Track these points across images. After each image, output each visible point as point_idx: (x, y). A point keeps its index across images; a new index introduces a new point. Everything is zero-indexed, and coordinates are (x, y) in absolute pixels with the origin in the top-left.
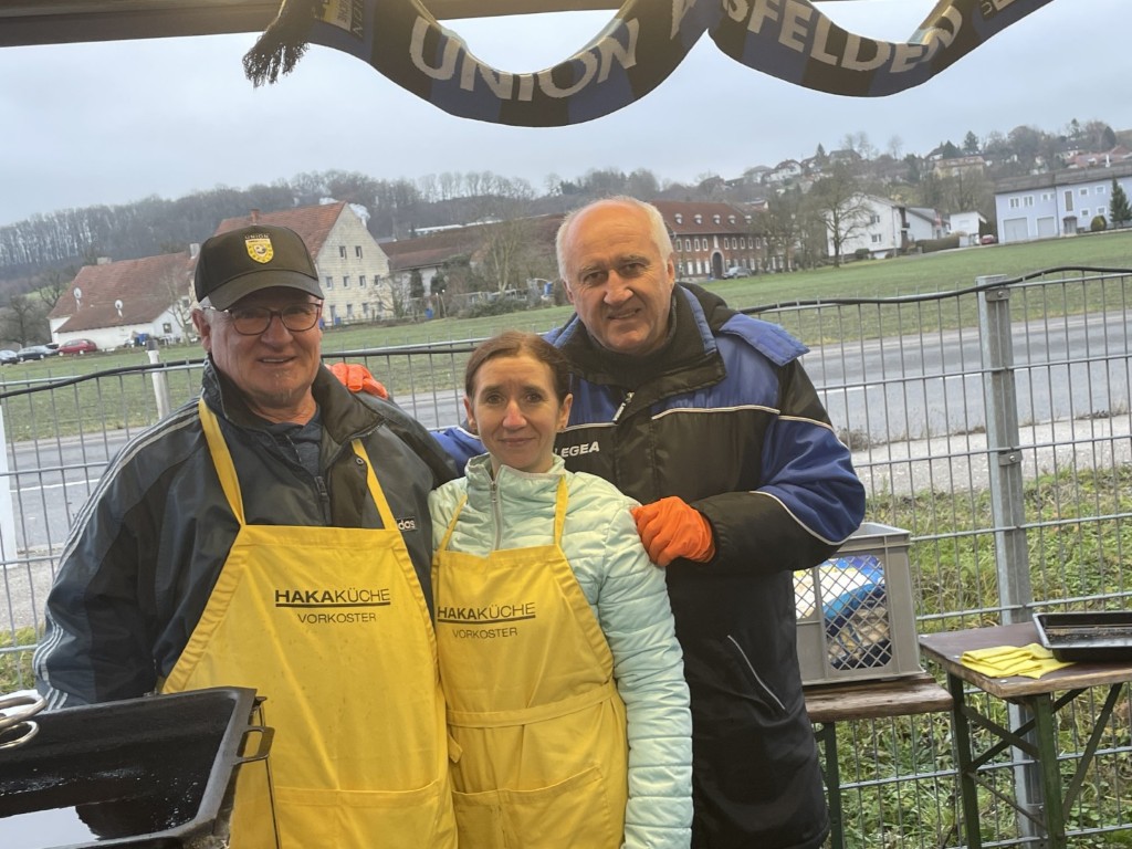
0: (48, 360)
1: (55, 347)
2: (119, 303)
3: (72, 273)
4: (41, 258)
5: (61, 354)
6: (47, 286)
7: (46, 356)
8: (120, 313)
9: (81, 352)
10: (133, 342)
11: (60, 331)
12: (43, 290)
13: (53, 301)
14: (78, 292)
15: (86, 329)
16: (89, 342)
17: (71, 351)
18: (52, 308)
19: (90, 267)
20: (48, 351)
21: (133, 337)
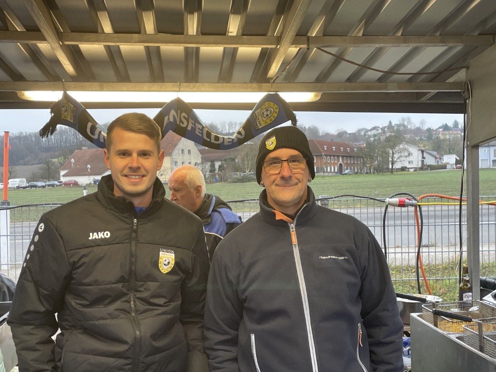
0: (58, 187)
1: (61, 182)
2: (89, 166)
3: (72, 152)
4: (60, 144)
5: (63, 185)
6: (61, 156)
7: (57, 185)
8: (89, 170)
9: (72, 185)
10: (93, 182)
11: (64, 176)
12: (59, 158)
13: (63, 163)
14: (73, 160)
15: (74, 176)
16: (75, 181)
17: (67, 184)
18: (62, 166)
19: (78, 150)
20: (58, 184)
21: (93, 181)
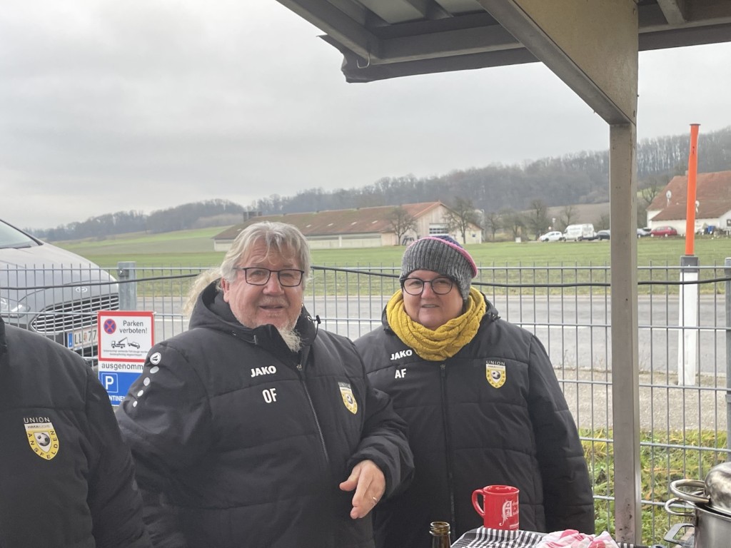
0: (644, 239)
1: (649, 230)
2: (697, 203)
3: (666, 180)
4: (644, 169)
5: (652, 236)
6: (647, 188)
7: (642, 236)
8: (697, 210)
9: (666, 235)
10: (703, 231)
11: (654, 219)
12: (644, 191)
13: (650, 199)
14: (669, 194)
15: (671, 219)
16: (672, 229)
17: (659, 234)
18: (649, 204)
19: (679, 177)
20: (644, 233)
21: (703, 228)
